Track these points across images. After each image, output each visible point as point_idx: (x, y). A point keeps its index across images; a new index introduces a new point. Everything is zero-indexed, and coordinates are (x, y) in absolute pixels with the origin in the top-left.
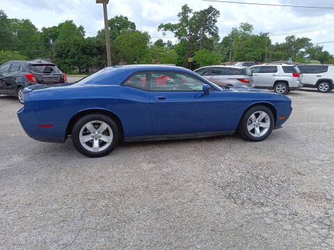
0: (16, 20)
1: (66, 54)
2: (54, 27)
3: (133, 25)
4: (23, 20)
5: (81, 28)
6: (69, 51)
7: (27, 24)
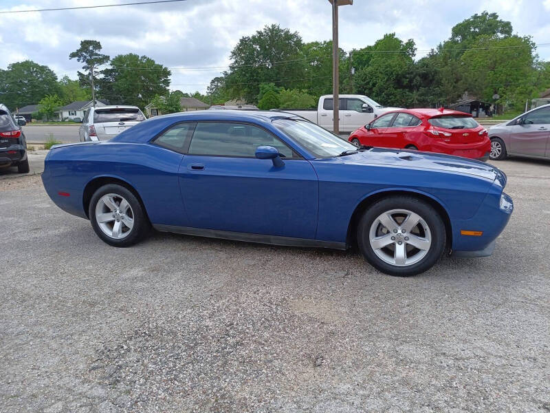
3: (507, 27)
4: (325, 42)
5: (411, 44)
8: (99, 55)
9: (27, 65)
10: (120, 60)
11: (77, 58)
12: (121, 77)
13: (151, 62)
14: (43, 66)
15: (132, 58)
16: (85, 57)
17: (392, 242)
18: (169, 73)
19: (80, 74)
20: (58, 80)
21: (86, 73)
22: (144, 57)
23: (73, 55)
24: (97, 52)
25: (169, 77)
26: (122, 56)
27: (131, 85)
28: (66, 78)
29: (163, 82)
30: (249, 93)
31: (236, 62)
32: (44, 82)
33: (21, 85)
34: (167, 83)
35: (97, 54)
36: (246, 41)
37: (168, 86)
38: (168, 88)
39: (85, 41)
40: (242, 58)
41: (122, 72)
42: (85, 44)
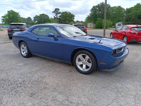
0: (115, 7)
1: (130, 19)
2: (132, 8)
6: (131, 18)
7: (120, 8)
9: (43, 15)
10: (63, 13)
12: (63, 17)
13: (70, 13)
14: (46, 15)
15: (66, 12)
16: (56, 12)
17: (82, 64)
18: (74, 16)
19: (54, 17)
21: (56, 16)
23: (53, 12)
24: (58, 11)
27: (65, 19)
28: (51, 18)
31: (91, 12)
32: (47, 19)
33: (42, 19)
34: (74, 19)
36: (94, 7)
42: (56, 9)
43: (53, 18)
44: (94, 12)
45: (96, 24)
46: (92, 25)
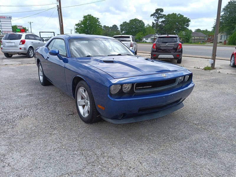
8: (162, 14)
9: (136, 20)
10: (169, 15)
11: (153, 16)
12: (168, 24)
13: (182, 16)
14: (141, 21)
15: (174, 15)
16: (156, 16)
18: (189, 21)
19: (153, 23)
20: (145, 26)
21: (155, 22)
22: (179, 14)
23: (152, 15)
24: (161, 13)
25: (189, 23)
26: (170, 14)
27: (171, 27)
28: (148, 25)
29: (186, 25)
30: (228, 29)
31: (225, 14)
32: (140, 27)
33: (132, 28)
34: (188, 25)
35: (161, 14)
36: (232, 2)
37: (188, 27)
38: (187, 28)
39: (157, 9)
40: (228, 12)
41: (168, 21)
42: (157, 10)
43: (151, 25)
44: (231, 13)
45: (232, 36)
46: (223, 37)
